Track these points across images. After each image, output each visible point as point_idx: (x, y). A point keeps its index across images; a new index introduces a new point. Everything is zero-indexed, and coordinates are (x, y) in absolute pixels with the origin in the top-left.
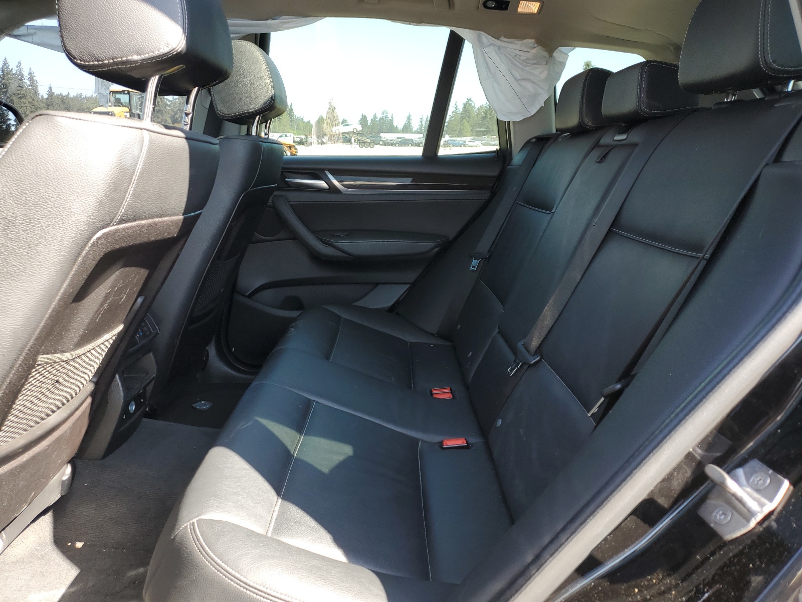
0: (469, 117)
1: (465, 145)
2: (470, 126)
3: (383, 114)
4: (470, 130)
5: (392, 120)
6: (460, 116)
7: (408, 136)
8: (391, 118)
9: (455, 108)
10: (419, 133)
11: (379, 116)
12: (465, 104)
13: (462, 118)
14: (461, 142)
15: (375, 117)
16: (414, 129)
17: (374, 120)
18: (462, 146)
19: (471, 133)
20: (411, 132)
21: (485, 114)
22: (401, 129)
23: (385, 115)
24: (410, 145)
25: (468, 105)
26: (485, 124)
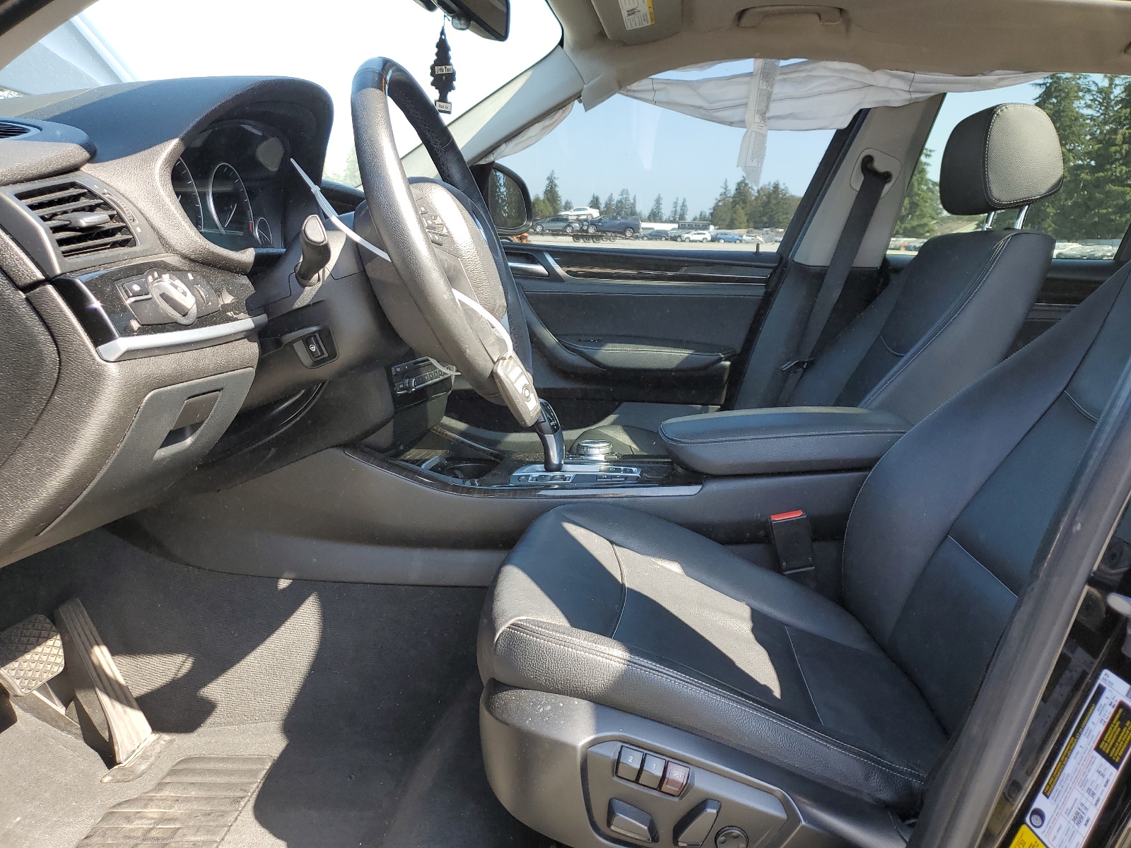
0: (744, 202)
1: (741, 241)
2: (746, 214)
3: (622, 195)
4: (745, 220)
5: (634, 205)
6: (731, 200)
7: (658, 227)
8: (632, 201)
9: (725, 189)
10: (673, 222)
11: (616, 198)
12: (739, 184)
13: (735, 203)
14: (736, 237)
15: (611, 199)
16: (665, 218)
17: (610, 204)
18: (738, 241)
19: (746, 224)
20: (661, 221)
21: (769, 198)
22: (647, 215)
23: (625, 196)
24: (663, 239)
25: (743, 185)
26: (767, 213)
